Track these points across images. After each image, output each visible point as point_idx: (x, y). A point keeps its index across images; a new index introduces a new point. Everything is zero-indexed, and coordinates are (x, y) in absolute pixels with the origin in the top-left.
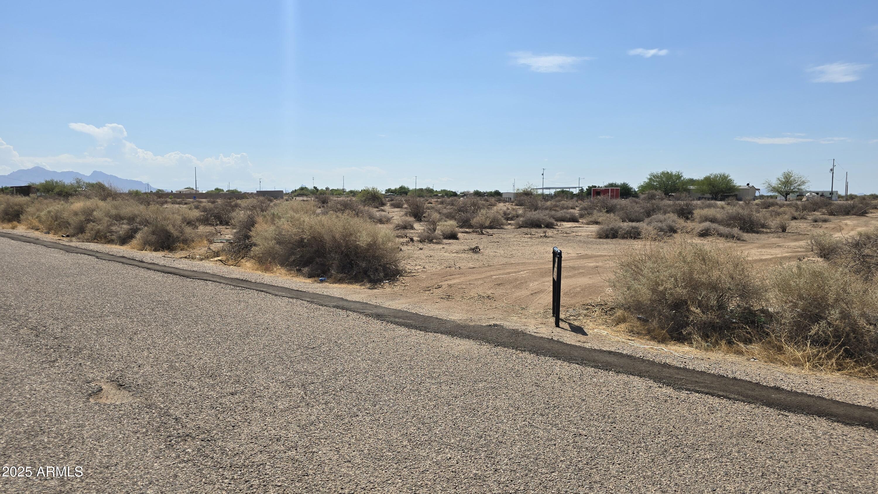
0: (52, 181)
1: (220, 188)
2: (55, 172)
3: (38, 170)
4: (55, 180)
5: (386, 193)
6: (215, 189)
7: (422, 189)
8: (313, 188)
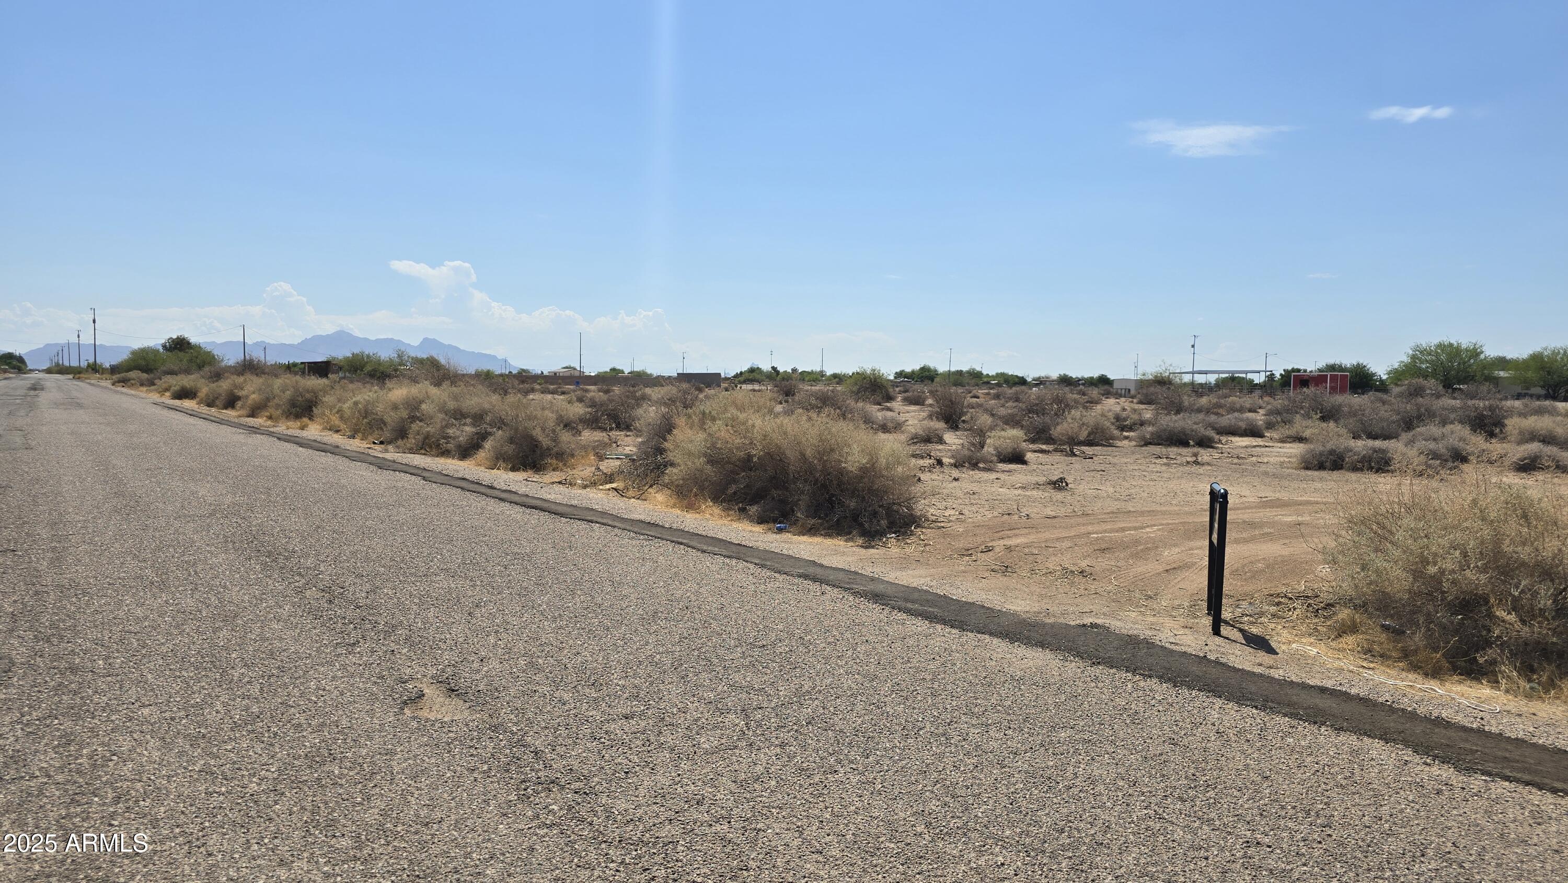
0: (362, 353)
1: (618, 367)
2: (366, 340)
3: (341, 336)
4: (367, 353)
5: (895, 378)
6: (611, 370)
7: (961, 371)
8: (770, 369)
